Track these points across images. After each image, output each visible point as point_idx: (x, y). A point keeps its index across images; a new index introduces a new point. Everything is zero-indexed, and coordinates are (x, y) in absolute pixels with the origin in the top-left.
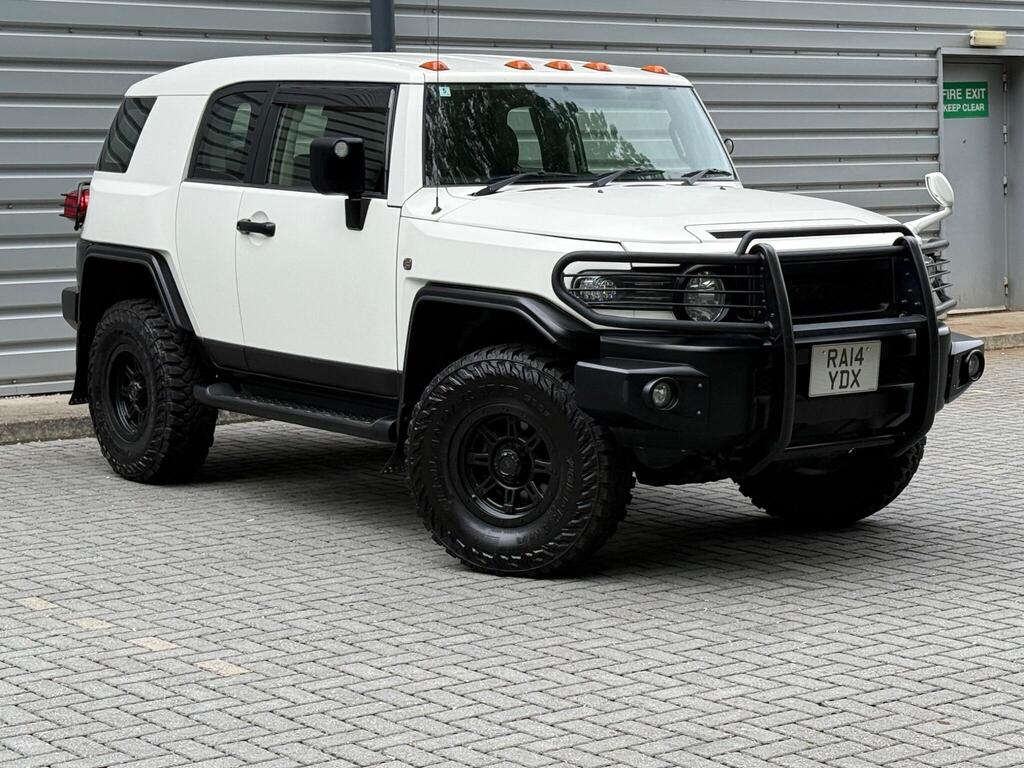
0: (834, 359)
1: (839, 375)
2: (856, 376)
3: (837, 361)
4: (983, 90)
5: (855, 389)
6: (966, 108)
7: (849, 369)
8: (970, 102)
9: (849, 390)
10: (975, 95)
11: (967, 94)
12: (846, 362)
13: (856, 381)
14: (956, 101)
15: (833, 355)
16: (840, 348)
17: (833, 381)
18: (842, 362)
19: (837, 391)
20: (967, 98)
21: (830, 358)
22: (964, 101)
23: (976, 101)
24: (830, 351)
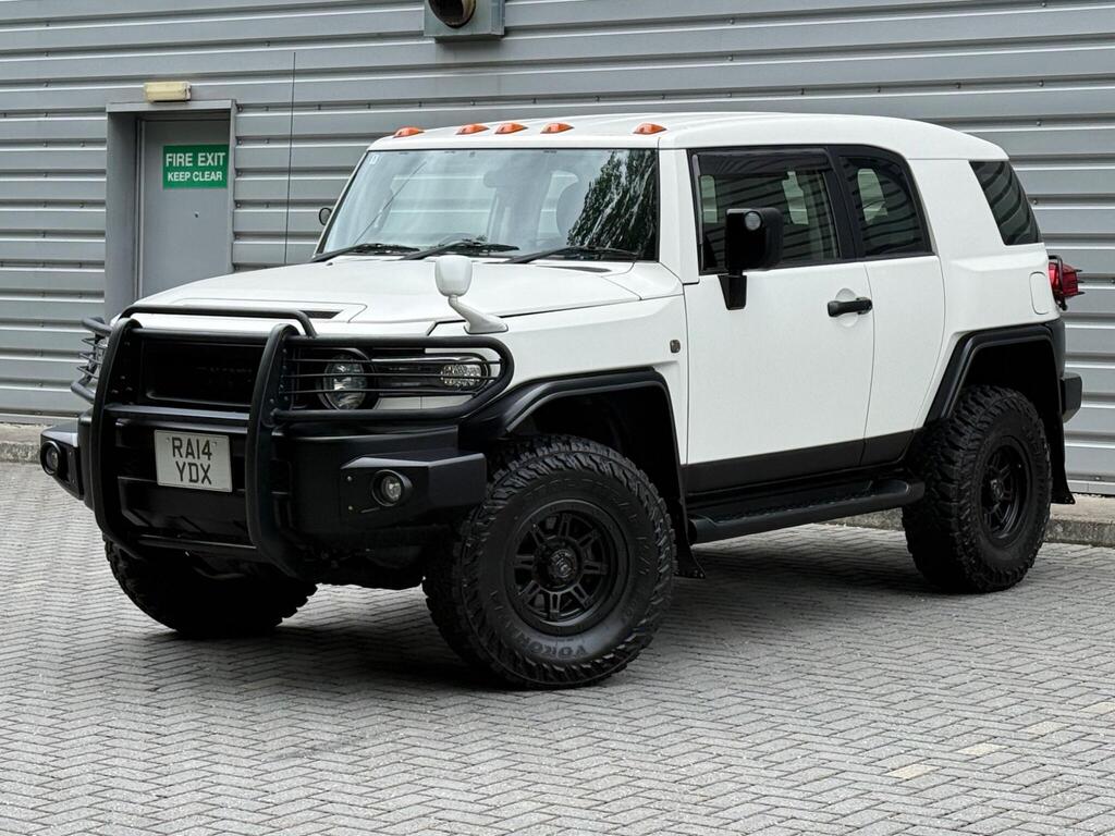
0: (179, 448)
1: (187, 467)
2: (206, 472)
3: (183, 451)
4: (222, 154)
5: (206, 486)
6: (198, 177)
7: (196, 461)
8: (203, 170)
9: (199, 486)
10: (210, 161)
11: (200, 159)
12: (192, 454)
13: (206, 476)
14: (185, 169)
15: (177, 443)
16: (185, 437)
17: (181, 472)
18: (188, 454)
19: (186, 484)
20: (200, 164)
21: (174, 447)
22: (195, 168)
23: (210, 168)
24: (174, 439)
